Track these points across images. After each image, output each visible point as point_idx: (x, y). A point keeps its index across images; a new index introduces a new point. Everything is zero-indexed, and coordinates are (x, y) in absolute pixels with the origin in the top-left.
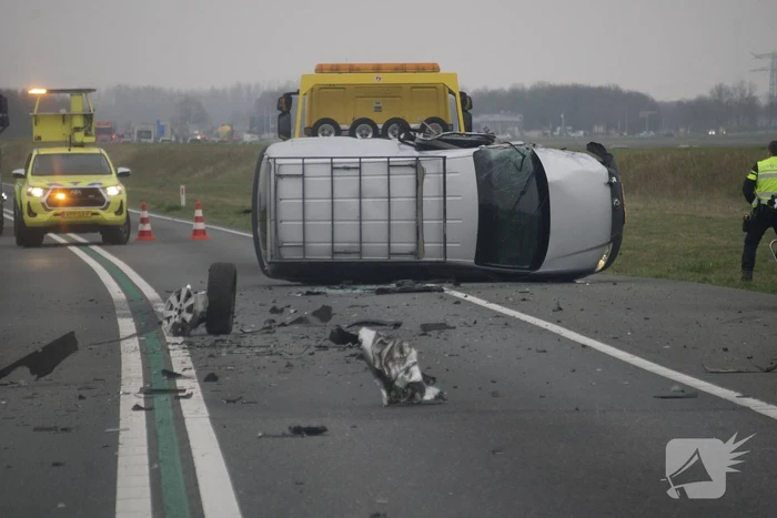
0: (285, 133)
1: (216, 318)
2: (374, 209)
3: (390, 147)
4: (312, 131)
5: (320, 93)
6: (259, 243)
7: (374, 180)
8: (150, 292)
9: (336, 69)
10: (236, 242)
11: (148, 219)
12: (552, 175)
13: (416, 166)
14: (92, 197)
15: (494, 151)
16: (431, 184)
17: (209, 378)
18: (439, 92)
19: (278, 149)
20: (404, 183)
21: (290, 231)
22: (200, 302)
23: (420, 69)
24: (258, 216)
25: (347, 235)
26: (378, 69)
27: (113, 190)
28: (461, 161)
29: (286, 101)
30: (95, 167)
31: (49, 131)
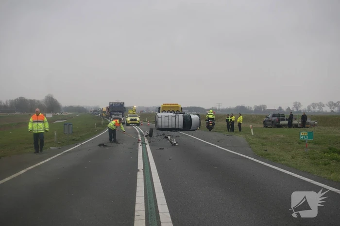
0: (159, 112)
1: (150, 135)
2: (170, 121)
3: (172, 114)
4: (162, 112)
5: (163, 107)
6: (156, 126)
7: (170, 118)
8: (142, 132)
9: (166, 104)
10: (153, 125)
11: (142, 122)
12: (192, 118)
13: (175, 116)
14: (136, 120)
15: (185, 115)
16: (177, 118)
17: (149, 142)
18: (178, 107)
19: (158, 114)
20: (174, 118)
21: (160, 124)
22: (148, 133)
23: (176, 104)
24: (156, 122)
25: (167, 125)
26: (171, 104)
27: (138, 119)
28: (181, 116)
29: (159, 108)
30: (136, 116)
31: (130, 112)
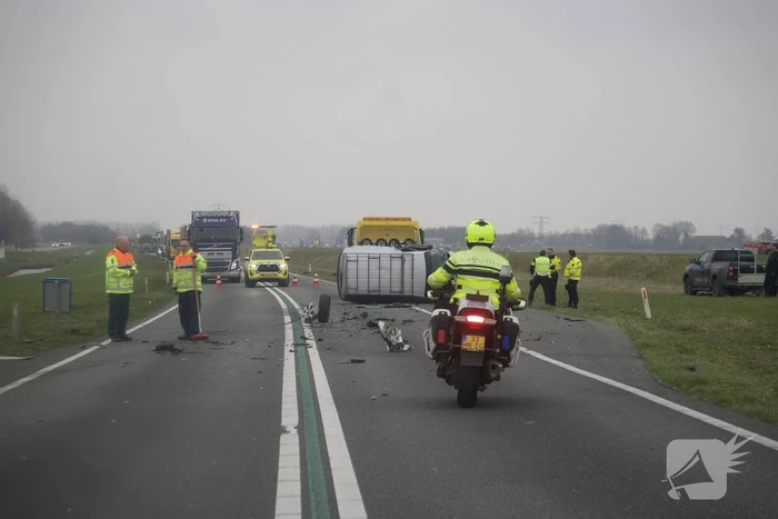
0: (350, 244)
1: (322, 316)
2: (385, 274)
3: (392, 250)
4: (361, 243)
5: (364, 228)
6: (339, 287)
7: (385, 263)
8: (297, 306)
9: (371, 219)
10: (331, 287)
11: (296, 277)
13: (402, 257)
14: (275, 268)
15: (433, 252)
16: (407, 265)
17: (319, 340)
18: (412, 229)
19: (347, 250)
20: (397, 264)
21: (352, 282)
22: (316, 310)
23: (404, 219)
24: (339, 276)
25: (374, 284)
26: (387, 219)
27: (283, 265)
28: (419, 255)
29: (351, 232)
30: (275, 255)
31: (258, 242)
